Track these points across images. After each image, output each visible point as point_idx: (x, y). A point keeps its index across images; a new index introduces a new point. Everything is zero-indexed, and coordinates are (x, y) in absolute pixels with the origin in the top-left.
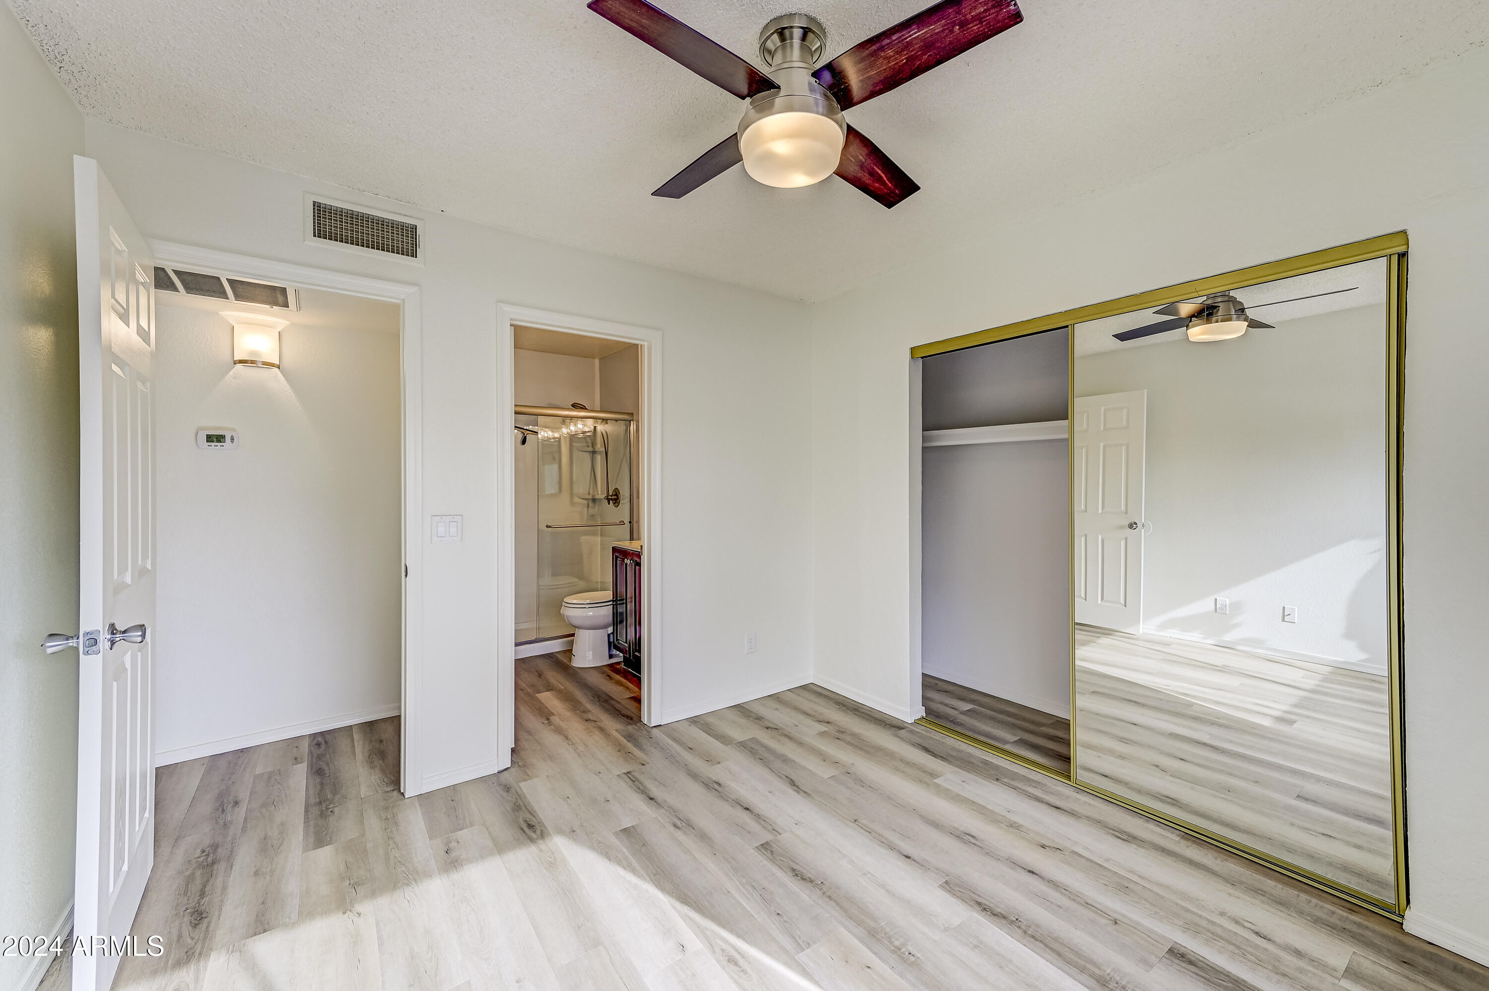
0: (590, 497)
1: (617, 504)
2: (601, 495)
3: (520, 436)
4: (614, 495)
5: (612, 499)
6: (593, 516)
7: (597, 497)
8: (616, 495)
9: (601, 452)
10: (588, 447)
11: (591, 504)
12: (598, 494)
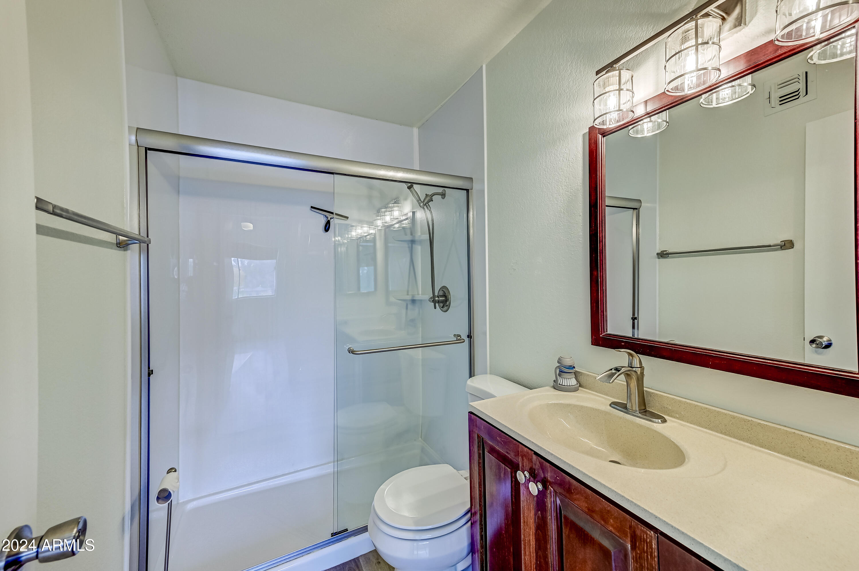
0: (409, 297)
1: (445, 308)
2: (422, 294)
3: (323, 221)
4: (441, 296)
5: (439, 302)
6: (413, 320)
7: (417, 298)
8: (445, 296)
9: (421, 242)
10: (406, 235)
11: (410, 306)
12: (418, 294)
